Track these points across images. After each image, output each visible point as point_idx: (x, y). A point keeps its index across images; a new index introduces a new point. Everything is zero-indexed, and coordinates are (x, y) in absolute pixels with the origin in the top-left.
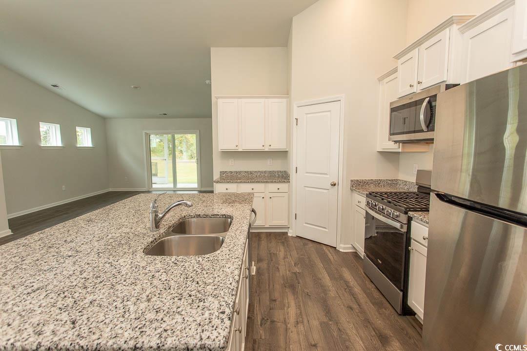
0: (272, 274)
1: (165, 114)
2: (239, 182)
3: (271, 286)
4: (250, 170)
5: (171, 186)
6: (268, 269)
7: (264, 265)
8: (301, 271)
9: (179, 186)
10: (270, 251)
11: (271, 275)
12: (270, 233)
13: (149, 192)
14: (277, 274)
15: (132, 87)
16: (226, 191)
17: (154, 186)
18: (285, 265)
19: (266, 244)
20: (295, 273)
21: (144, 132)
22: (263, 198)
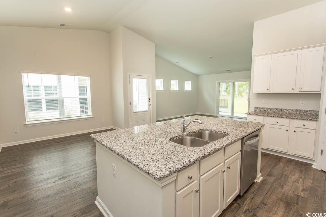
0: (275, 188)
1: (229, 70)
2: (265, 116)
3: (269, 194)
4: (280, 108)
5: (230, 114)
6: (273, 183)
7: (271, 179)
8: (306, 197)
9: (235, 115)
10: (283, 172)
11: (273, 188)
12: (292, 161)
13: (216, 117)
14: (280, 190)
15: (209, 57)
16: (255, 121)
17: (220, 113)
18: (292, 187)
19: (283, 167)
20: (298, 196)
21: (217, 81)
22: (287, 130)
